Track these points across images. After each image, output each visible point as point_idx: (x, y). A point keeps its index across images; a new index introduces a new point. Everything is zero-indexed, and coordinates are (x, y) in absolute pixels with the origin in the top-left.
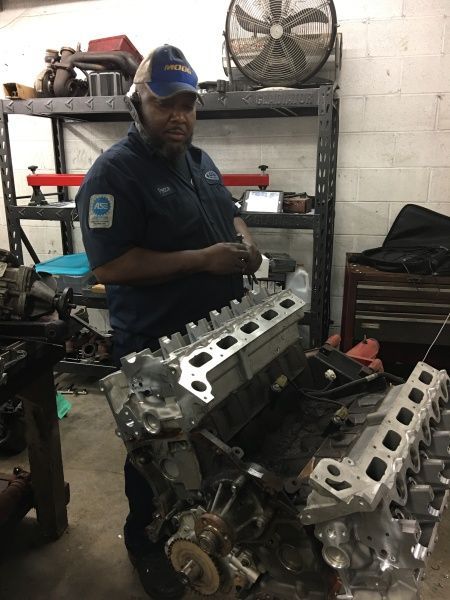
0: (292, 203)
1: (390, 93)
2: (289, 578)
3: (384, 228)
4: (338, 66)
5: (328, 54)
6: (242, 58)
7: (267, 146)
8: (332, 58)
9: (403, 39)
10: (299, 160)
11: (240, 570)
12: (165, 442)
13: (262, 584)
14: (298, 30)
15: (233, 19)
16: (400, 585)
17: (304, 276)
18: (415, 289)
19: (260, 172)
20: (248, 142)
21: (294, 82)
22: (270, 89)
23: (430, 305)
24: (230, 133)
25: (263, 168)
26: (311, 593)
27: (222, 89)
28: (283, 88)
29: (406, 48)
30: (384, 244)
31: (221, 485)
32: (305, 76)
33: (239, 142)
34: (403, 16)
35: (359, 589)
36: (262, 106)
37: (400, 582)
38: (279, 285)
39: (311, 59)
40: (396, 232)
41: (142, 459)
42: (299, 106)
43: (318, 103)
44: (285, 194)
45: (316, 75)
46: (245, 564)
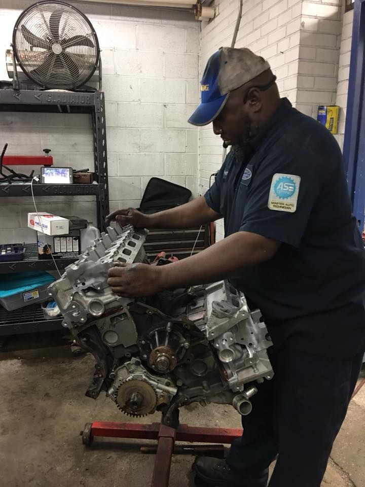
0: (80, 177)
1: (133, 101)
2: (198, 382)
3: (140, 195)
4: (100, 78)
5: (95, 69)
6: (30, 65)
7: (45, 135)
8: (97, 72)
9: (138, 65)
10: (73, 146)
11: (164, 390)
12: (108, 319)
13: (181, 394)
14: (71, 50)
15: (19, 35)
16: (261, 360)
17: (94, 231)
18: (171, 232)
19: (44, 154)
20: (30, 131)
21: (71, 87)
22: (57, 90)
23: (179, 242)
24: (12, 123)
25: (47, 151)
26: (211, 386)
27: (17, 87)
28: (66, 91)
29: (141, 72)
30: (141, 205)
31: (156, 332)
32: (79, 84)
33: (21, 130)
34: (137, 49)
35: (240, 371)
36: (50, 104)
37: (260, 358)
38: (75, 239)
39: (83, 72)
40: (147, 197)
41: (85, 339)
42: (80, 104)
43: (95, 104)
44: (74, 170)
45: (86, 84)
46: (168, 384)
